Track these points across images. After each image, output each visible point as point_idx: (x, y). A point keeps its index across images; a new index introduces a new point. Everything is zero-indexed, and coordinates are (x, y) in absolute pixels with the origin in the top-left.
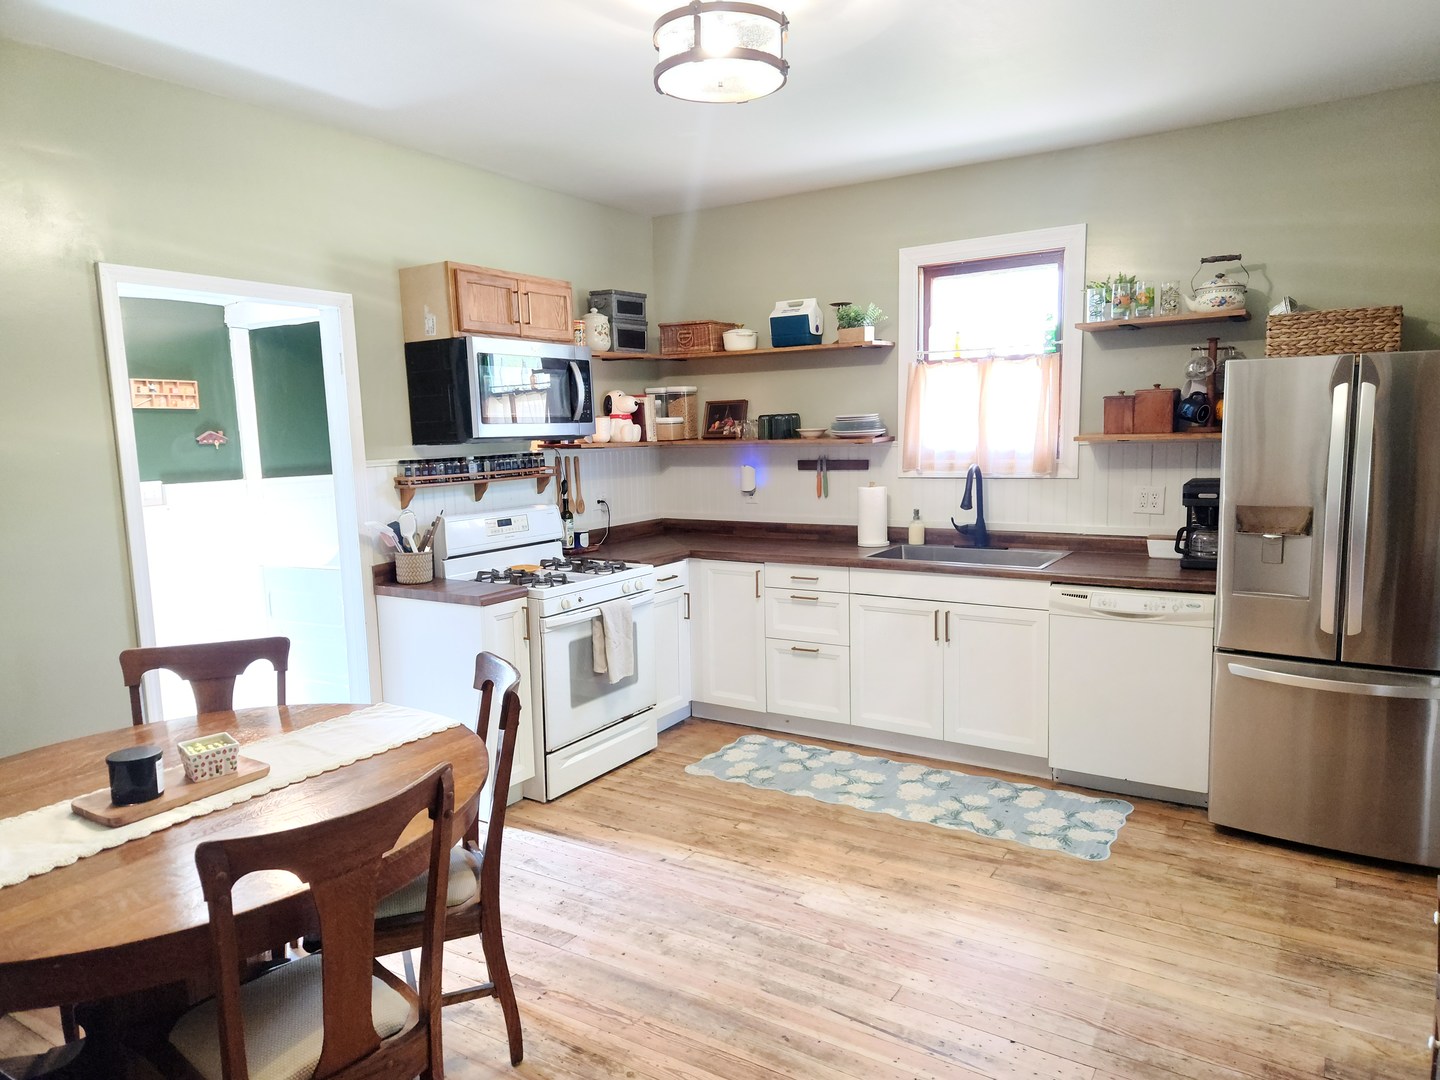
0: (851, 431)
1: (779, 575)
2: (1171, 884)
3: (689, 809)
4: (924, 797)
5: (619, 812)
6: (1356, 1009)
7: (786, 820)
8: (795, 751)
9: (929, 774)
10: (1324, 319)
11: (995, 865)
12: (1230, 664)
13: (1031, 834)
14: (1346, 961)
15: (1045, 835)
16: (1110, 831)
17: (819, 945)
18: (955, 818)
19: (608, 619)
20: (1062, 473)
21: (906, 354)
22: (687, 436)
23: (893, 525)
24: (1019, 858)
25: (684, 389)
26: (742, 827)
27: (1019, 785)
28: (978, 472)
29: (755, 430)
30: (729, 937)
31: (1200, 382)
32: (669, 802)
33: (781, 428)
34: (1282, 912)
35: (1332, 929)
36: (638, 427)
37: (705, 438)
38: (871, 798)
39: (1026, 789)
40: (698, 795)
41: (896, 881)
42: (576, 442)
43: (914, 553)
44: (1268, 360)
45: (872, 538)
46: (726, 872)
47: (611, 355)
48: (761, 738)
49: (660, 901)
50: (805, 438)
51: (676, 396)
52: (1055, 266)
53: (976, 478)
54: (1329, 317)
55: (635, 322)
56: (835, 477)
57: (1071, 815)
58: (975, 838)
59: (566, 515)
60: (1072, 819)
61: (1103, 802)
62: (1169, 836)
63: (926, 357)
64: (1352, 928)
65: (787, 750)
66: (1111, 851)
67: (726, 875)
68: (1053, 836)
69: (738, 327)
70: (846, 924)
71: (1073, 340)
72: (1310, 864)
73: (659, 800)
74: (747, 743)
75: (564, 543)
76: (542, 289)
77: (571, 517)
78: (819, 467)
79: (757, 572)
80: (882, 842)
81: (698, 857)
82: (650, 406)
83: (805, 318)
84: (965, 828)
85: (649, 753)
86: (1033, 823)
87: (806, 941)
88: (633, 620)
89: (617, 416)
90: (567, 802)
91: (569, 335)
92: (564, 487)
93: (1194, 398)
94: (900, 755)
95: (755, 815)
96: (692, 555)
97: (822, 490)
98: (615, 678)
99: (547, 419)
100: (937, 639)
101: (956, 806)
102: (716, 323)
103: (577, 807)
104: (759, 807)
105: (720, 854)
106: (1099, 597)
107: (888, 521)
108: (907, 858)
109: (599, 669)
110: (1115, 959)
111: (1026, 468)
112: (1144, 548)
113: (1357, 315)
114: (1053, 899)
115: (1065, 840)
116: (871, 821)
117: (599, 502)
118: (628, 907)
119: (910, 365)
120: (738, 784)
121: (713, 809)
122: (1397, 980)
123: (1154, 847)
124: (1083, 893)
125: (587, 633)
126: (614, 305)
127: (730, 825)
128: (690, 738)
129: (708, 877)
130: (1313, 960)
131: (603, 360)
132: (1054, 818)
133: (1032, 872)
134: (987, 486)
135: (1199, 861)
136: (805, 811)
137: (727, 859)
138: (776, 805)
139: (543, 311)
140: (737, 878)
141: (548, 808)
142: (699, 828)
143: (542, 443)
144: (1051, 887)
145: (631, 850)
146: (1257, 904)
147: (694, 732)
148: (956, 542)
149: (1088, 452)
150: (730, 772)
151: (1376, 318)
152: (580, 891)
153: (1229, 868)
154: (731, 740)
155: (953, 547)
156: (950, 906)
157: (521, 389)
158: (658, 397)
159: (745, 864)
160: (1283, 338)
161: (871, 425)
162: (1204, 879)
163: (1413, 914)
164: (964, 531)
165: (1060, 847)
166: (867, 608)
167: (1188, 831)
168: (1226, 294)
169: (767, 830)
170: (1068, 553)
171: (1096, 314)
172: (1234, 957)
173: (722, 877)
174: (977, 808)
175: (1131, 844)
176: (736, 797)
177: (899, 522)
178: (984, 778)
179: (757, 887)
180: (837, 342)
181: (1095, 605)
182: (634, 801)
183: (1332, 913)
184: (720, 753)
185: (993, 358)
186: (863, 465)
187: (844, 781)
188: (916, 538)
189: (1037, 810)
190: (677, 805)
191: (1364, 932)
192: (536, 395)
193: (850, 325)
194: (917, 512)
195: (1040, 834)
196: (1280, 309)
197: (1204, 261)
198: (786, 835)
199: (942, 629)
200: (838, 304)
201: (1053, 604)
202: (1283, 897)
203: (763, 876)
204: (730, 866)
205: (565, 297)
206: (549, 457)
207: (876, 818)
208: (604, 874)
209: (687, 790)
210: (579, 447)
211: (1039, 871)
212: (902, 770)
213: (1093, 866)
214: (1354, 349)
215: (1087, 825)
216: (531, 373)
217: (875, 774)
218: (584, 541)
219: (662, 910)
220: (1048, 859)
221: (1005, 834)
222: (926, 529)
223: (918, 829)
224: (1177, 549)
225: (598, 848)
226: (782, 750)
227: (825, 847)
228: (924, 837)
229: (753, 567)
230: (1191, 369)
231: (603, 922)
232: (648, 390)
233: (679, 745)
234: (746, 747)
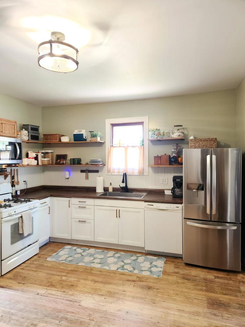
0: (94, 163)
1: (75, 201)
2: (178, 282)
3: (47, 274)
4: (114, 262)
5: (25, 277)
6: (228, 318)
7: (76, 274)
8: (79, 250)
9: (115, 254)
10: (201, 140)
11: (135, 282)
12: (187, 222)
13: (142, 271)
14: (222, 302)
15: (146, 271)
16: (161, 267)
17: (86, 321)
18: (123, 268)
19: (24, 217)
20: (145, 174)
21: (108, 144)
22: (50, 163)
23: (105, 187)
24: (140, 279)
25: (50, 151)
26: (64, 278)
27: (138, 255)
28: (126, 174)
29: (69, 162)
30: (57, 322)
31: (175, 154)
32: (41, 272)
33: (77, 162)
34: (205, 288)
35: (217, 292)
36: (36, 161)
37: (55, 164)
38: (100, 263)
39: (140, 256)
40: (50, 268)
41: (108, 292)
42: (17, 165)
43: (110, 194)
44: (189, 149)
45: (100, 190)
46: (58, 296)
47: (28, 141)
48: (69, 247)
49: (36, 311)
50: (82, 164)
51: (47, 153)
52: (142, 126)
53: (125, 175)
54: (202, 140)
55: (36, 133)
56: (90, 174)
57: (151, 263)
58: (128, 274)
59: (13, 185)
60: (152, 264)
61: (158, 258)
62: (175, 267)
63: (112, 145)
64: (221, 291)
65: (77, 250)
66: (163, 274)
67: (58, 297)
68: (148, 270)
69: (65, 136)
70: (94, 310)
71: (146, 143)
72: (208, 272)
73: (38, 271)
74: (66, 249)
75: (12, 194)
76: (7, 123)
77: (15, 186)
78: (86, 172)
79: (69, 200)
80: (104, 278)
81: (49, 291)
82: (40, 155)
83: (82, 134)
84: (126, 271)
85: (36, 254)
86: (142, 267)
87: (82, 320)
88: (32, 216)
89: (30, 158)
90: (8, 275)
91: (16, 135)
92: (13, 178)
93: (174, 157)
94: (107, 248)
95: (67, 273)
96: (51, 196)
97: (87, 178)
98: (25, 235)
99: (10, 159)
100: (117, 217)
101: (123, 264)
102: (59, 135)
103: (11, 277)
104: (68, 270)
105: (56, 289)
106: (156, 205)
107: (104, 186)
108: (110, 283)
109: (21, 232)
110: (169, 311)
111: (136, 172)
112: (164, 192)
113: (208, 140)
114: (151, 292)
115: (151, 272)
116: (101, 271)
117: (24, 181)
118: (25, 315)
119: (109, 147)
120: (63, 263)
121: (55, 273)
122: (235, 307)
123: (171, 271)
124: (158, 289)
125: (17, 222)
126: (30, 128)
127: (59, 278)
128: (49, 248)
129: (52, 299)
130: (215, 303)
131: (27, 143)
132: (147, 265)
133: (144, 283)
134: (128, 177)
135: (183, 274)
136: (82, 270)
137: (59, 291)
138: (73, 269)
139: (7, 129)
140: (62, 298)
141: (2, 278)
142: (50, 280)
143: (6, 165)
144: (149, 288)
145: (28, 291)
146: (199, 286)
147: (50, 246)
148: (121, 191)
149: (150, 169)
150: (60, 259)
151: (212, 140)
152: (9, 310)
153: (190, 276)
154: (61, 248)
155: (120, 192)
156: (124, 299)
157: (2, 150)
158: (42, 153)
159: (64, 292)
160: (193, 144)
161: (99, 162)
162: (185, 280)
163: (233, 285)
164: (122, 188)
165: (150, 274)
166: (99, 209)
167: (179, 265)
168: (180, 134)
169: (71, 278)
170: (147, 193)
171: (152, 137)
172: (197, 305)
173: (56, 298)
174: (128, 264)
175: (167, 271)
176: (62, 267)
177: (106, 186)
178: (129, 254)
179: (67, 300)
180: (90, 141)
181: (155, 207)
182: (31, 273)
183: (216, 287)
184: (57, 253)
185: (128, 146)
186: (97, 171)
187: (93, 258)
188: (111, 190)
189: (143, 263)
190: (44, 272)
191: (224, 292)
192: (7, 152)
193: (94, 137)
194: (111, 183)
195: (144, 271)
196: (192, 138)
197: (175, 126)
198: (76, 280)
199: (118, 214)
200: (91, 132)
201: (145, 207)
202: (204, 283)
203: (69, 296)
204: (59, 293)
205: (14, 125)
206: (9, 169)
207: (102, 270)
208: (18, 302)
209: (47, 266)
210: (18, 166)
211: (146, 283)
212: (108, 253)
213: (158, 279)
214: (207, 147)
215: (156, 266)
216: (5, 146)
217: (101, 255)
218: (19, 193)
219: (36, 314)
220: (147, 278)
221: (136, 272)
222: (113, 188)
223: (113, 273)
224: (172, 193)
225: (16, 292)
226: (75, 250)
227: (88, 282)
228: (115, 275)
229: (68, 199)
230: (173, 151)
231: (16, 322)
232: (40, 151)
233: (45, 251)
234: (65, 250)
